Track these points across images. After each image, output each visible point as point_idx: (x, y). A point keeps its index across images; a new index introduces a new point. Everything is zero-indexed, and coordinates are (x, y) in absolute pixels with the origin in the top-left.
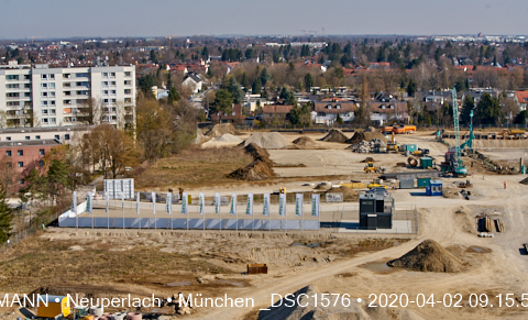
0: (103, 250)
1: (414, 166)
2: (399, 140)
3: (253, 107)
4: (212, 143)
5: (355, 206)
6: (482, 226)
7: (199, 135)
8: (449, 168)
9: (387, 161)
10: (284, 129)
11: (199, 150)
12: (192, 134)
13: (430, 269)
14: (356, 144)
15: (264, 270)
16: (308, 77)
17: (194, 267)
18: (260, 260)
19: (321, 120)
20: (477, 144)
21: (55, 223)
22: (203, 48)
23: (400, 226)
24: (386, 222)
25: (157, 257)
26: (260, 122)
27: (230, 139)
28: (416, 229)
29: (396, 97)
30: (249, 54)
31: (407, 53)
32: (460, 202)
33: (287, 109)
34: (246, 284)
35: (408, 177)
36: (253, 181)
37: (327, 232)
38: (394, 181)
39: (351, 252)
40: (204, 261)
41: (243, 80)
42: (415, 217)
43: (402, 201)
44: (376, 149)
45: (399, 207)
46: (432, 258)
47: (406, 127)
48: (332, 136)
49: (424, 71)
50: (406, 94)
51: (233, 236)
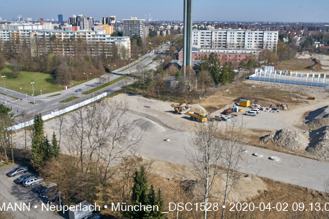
0: (262, 88)
3: (317, 46)
4: (301, 57)
7: (297, 54)
11: (297, 59)
12: (295, 54)
15: (314, 99)
17: (290, 96)
18: (313, 96)
21: (248, 78)
22: (302, 26)
25: (279, 91)
26: (319, 51)
27: (307, 56)
30: (318, 29)
34: (307, 102)
36: (313, 70)
40: (294, 94)
41: (314, 37)
51: (304, 87)
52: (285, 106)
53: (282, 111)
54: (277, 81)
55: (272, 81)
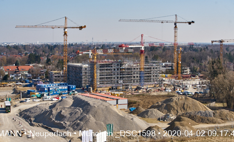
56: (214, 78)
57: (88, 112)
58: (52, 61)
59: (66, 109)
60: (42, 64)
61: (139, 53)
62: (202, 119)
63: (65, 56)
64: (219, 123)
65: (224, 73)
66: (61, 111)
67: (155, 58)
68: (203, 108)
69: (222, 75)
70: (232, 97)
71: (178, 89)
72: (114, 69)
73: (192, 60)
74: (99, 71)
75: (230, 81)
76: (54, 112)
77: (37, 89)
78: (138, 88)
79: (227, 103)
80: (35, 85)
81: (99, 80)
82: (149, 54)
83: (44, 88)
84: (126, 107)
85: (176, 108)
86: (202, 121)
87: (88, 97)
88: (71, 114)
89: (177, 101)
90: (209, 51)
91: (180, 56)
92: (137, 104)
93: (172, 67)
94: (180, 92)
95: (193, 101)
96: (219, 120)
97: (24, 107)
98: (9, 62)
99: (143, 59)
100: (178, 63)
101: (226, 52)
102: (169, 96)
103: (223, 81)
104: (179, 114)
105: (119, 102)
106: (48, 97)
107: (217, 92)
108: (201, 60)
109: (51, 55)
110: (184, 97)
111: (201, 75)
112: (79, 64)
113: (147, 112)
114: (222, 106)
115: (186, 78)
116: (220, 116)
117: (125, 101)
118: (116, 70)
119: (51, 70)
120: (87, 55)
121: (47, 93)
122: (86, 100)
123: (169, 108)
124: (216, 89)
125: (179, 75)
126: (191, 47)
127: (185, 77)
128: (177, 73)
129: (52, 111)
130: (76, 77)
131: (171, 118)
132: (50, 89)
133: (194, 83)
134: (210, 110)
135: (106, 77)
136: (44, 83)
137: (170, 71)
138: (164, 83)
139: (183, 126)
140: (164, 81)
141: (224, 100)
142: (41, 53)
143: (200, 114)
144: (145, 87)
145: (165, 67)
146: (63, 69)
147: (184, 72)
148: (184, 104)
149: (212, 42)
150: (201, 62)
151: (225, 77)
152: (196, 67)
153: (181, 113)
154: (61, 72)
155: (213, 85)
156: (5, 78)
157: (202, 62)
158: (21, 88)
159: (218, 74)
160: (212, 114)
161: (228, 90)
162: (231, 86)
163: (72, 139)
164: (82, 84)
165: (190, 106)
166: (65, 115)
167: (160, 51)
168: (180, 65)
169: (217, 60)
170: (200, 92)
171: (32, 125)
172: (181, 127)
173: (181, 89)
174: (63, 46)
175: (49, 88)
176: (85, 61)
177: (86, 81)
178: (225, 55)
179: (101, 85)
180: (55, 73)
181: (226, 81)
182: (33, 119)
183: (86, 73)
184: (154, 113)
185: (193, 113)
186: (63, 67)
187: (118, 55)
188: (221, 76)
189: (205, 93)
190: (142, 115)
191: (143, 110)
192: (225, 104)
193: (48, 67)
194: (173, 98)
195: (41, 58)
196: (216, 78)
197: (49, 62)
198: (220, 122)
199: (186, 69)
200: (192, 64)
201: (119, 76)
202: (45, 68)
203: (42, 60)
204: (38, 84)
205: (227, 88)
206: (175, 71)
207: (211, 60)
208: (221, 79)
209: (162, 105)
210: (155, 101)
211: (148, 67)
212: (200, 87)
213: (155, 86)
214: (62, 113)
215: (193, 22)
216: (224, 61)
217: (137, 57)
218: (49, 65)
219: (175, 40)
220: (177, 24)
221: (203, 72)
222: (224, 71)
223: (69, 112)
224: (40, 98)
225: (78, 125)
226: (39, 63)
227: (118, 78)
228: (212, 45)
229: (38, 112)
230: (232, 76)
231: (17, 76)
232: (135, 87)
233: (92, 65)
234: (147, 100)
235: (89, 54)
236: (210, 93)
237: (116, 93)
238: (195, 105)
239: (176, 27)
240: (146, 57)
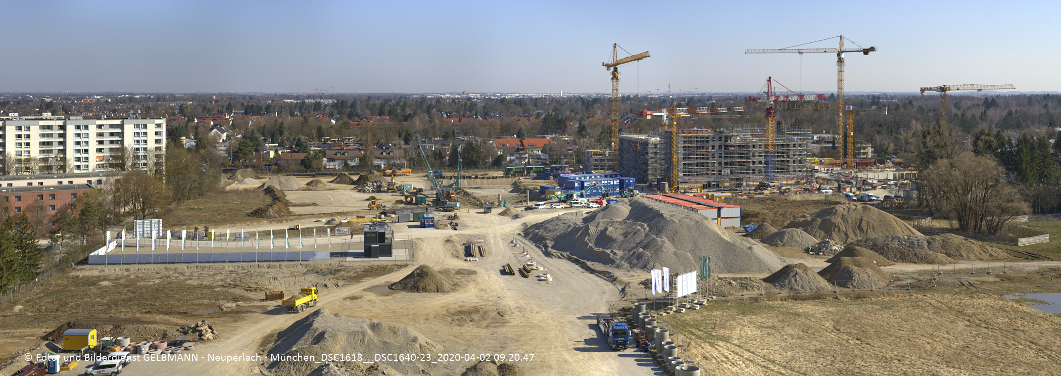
0: (131, 284)
1: (410, 203)
2: (398, 181)
3: (272, 154)
4: (234, 186)
5: (360, 238)
6: (468, 252)
7: (224, 179)
8: (440, 203)
9: (386, 199)
10: (299, 174)
11: (223, 192)
12: (216, 178)
13: (425, 290)
14: (360, 185)
15: (281, 296)
16: (319, 129)
17: (217, 296)
18: (277, 288)
19: (331, 165)
20: (464, 183)
21: (85, 261)
22: (228, 103)
23: (399, 254)
24: (387, 250)
25: (183, 288)
26: (278, 167)
27: (252, 183)
28: (413, 256)
29: (395, 145)
30: (268, 109)
31: (403, 109)
32: (449, 232)
33: (302, 156)
34: (264, 310)
35: (405, 213)
36: (271, 219)
37: (336, 261)
38: (393, 216)
39: (358, 277)
40: (226, 291)
41: (263, 131)
42: (411, 246)
43: (401, 233)
44: (379, 190)
45: (398, 237)
46: (427, 280)
47: (403, 170)
48: (340, 178)
49: (418, 123)
50: (403, 142)
51: (253, 268)
52: (204, 328)
53: (200, 346)
54: (174, 259)
55: (160, 259)
56: (927, 167)
57: (659, 232)
58: (588, 130)
59: (617, 225)
60: (569, 135)
61: (764, 115)
62: (903, 253)
63: (615, 120)
64: (942, 263)
65: (950, 157)
66: (606, 229)
67: (797, 125)
68: (903, 229)
69: (945, 161)
70: (970, 209)
71: (848, 190)
72: (713, 147)
73: (878, 128)
74: (681, 151)
75: (965, 174)
76: (593, 229)
77: (560, 184)
78: (762, 186)
79: (960, 220)
80: (556, 176)
81: (681, 167)
82: (784, 117)
83: (574, 183)
84: (737, 223)
85: (843, 228)
86: (903, 257)
87: (660, 201)
88: (625, 235)
89: (845, 213)
90: (915, 110)
91: (851, 121)
92: (761, 217)
93: (833, 143)
94: (851, 194)
95: (880, 215)
96: (941, 256)
97: (532, 218)
98: (505, 131)
99: (771, 125)
100: (846, 136)
101: (955, 111)
102: (827, 202)
103: (949, 173)
104: (849, 240)
105: (724, 213)
106: (580, 200)
107: (934, 197)
108: (898, 128)
109: (588, 118)
110: (860, 206)
111: (898, 160)
112: (643, 137)
113: (780, 235)
114: (948, 226)
115: (865, 165)
116: (943, 247)
117: (736, 211)
118: (716, 148)
119: (588, 148)
120: (659, 118)
121: (579, 193)
122: (656, 208)
123: (828, 228)
124: (932, 189)
125: (850, 159)
126: (875, 100)
127: (863, 164)
128: (846, 155)
129: (587, 228)
130: (636, 161)
131: (834, 248)
132: (586, 184)
133: (882, 176)
134: (918, 234)
135: (696, 162)
136: (572, 172)
137: (829, 152)
138: (817, 175)
139: (859, 265)
140: (817, 171)
141: (953, 214)
142: (568, 113)
143: (896, 243)
144: (776, 183)
145: (817, 142)
146: (610, 145)
147: (859, 154)
148: (861, 220)
149: (922, 90)
150: (897, 133)
151: (952, 166)
152: (886, 142)
153: (855, 239)
154: (607, 152)
155: (925, 182)
156: (498, 163)
157: (901, 134)
158: (527, 182)
159: (936, 159)
160: (925, 244)
161: (960, 192)
162: (967, 184)
163: (627, 284)
164: (647, 175)
165: (875, 224)
166: (614, 236)
167: (808, 110)
168: (850, 140)
169: (934, 128)
170: (896, 196)
171: (547, 254)
172: (855, 269)
173: (854, 190)
174: (610, 101)
175: (582, 183)
176: (654, 130)
177: (655, 169)
178: (952, 119)
179: (687, 178)
180: (595, 154)
181: (957, 173)
182: (550, 244)
183: (656, 153)
184: (796, 237)
185: (881, 239)
186: (610, 142)
187: (720, 119)
188: (943, 163)
189: (908, 197)
190: (771, 241)
191: (773, 230)
192: (955, 224)
193: (582, 141)
194: (837, 207)
195: (568, 123)
196: (931, 167)
197: (583, 132)
198: (944, 260)
199: (864, 148)
200: (878, 138)
201: (723, 161)
202: (575, 143)
203: (569, 127)
204: (562, 175)
205: (959, 187)
206: (841, 151)
207: (920, 128)
208: (943, 168)
209: (813, 220)
210: (798, 212)
211: (781, 142)
212: (896, 184)
213: (797, 183)
214: (608, 233)
215: (872, 49)
216: (951, 130)
217: (760, 123)
218: (584, 136)
219: (840, 88)
220: (843, 56)
221: (903, 154)
222: (950, 152)
223: (622, 232)
224: (564, 201)
225: (640, 257)
226: (563, 133)
227: (720, 164)
228: (923, 97)
229: (561, 229)
230: (968, 163)
231: (521, 158)
232: (756, 183)
233: (668, 138)
234: (781, 211)
235: (661, 116)
236: (919, 197)
237: (716, 194)
238: (885, 223)
239: (840, 61)
240: (779, 123)
